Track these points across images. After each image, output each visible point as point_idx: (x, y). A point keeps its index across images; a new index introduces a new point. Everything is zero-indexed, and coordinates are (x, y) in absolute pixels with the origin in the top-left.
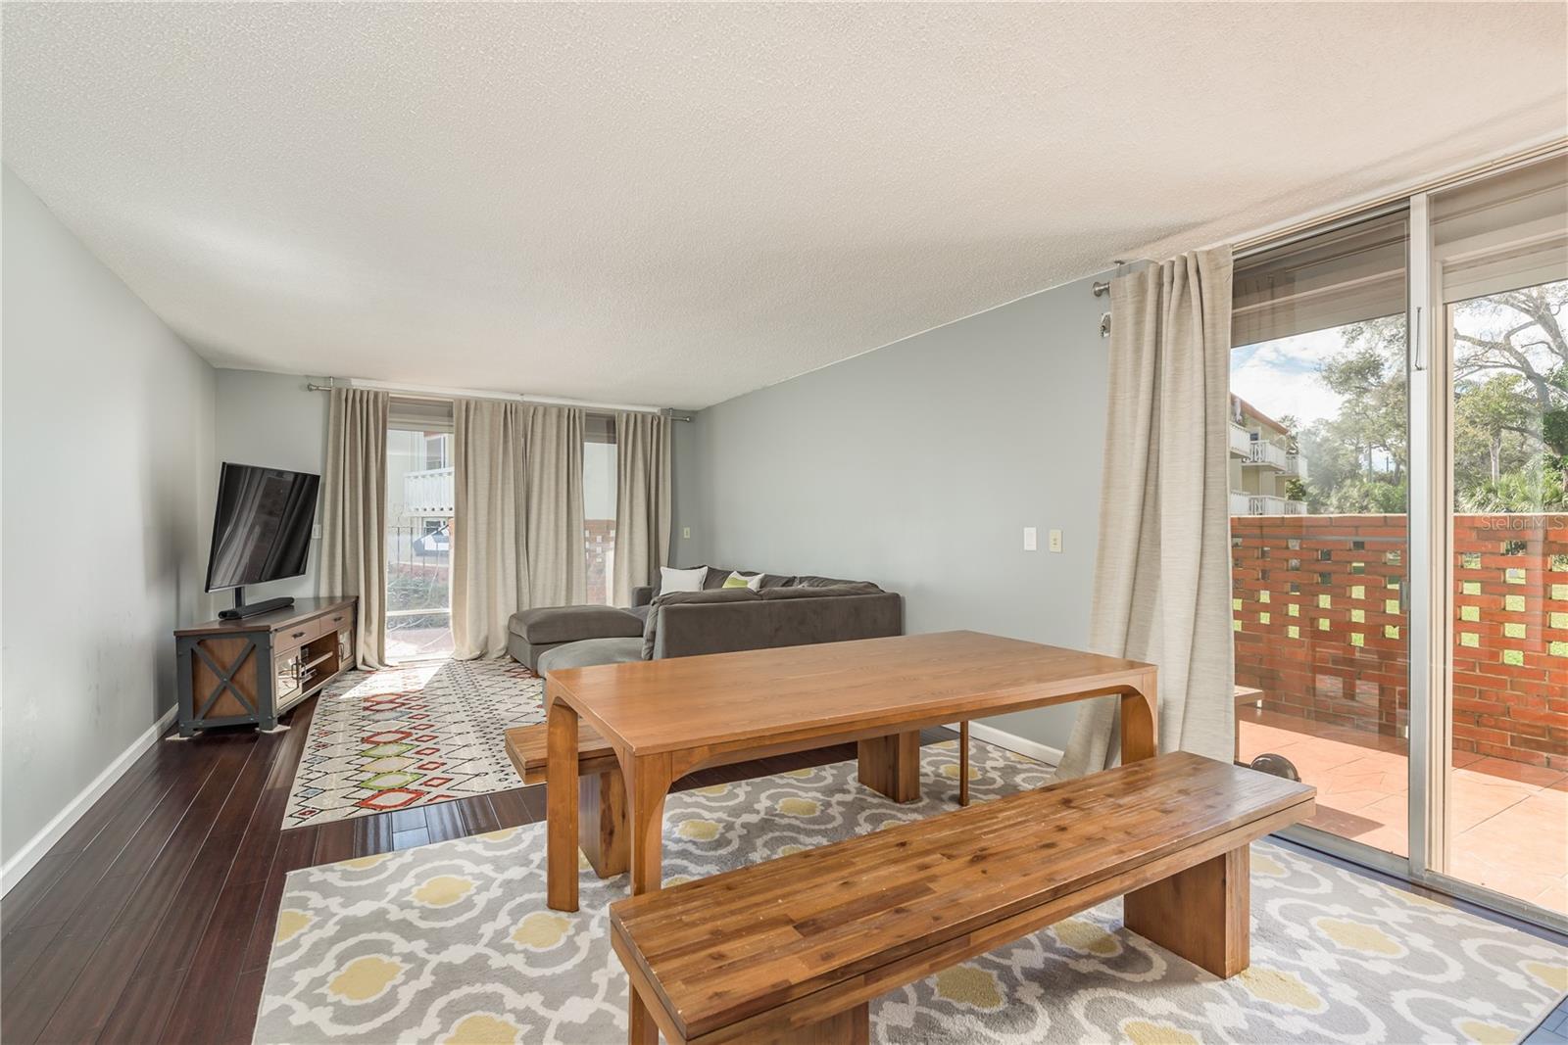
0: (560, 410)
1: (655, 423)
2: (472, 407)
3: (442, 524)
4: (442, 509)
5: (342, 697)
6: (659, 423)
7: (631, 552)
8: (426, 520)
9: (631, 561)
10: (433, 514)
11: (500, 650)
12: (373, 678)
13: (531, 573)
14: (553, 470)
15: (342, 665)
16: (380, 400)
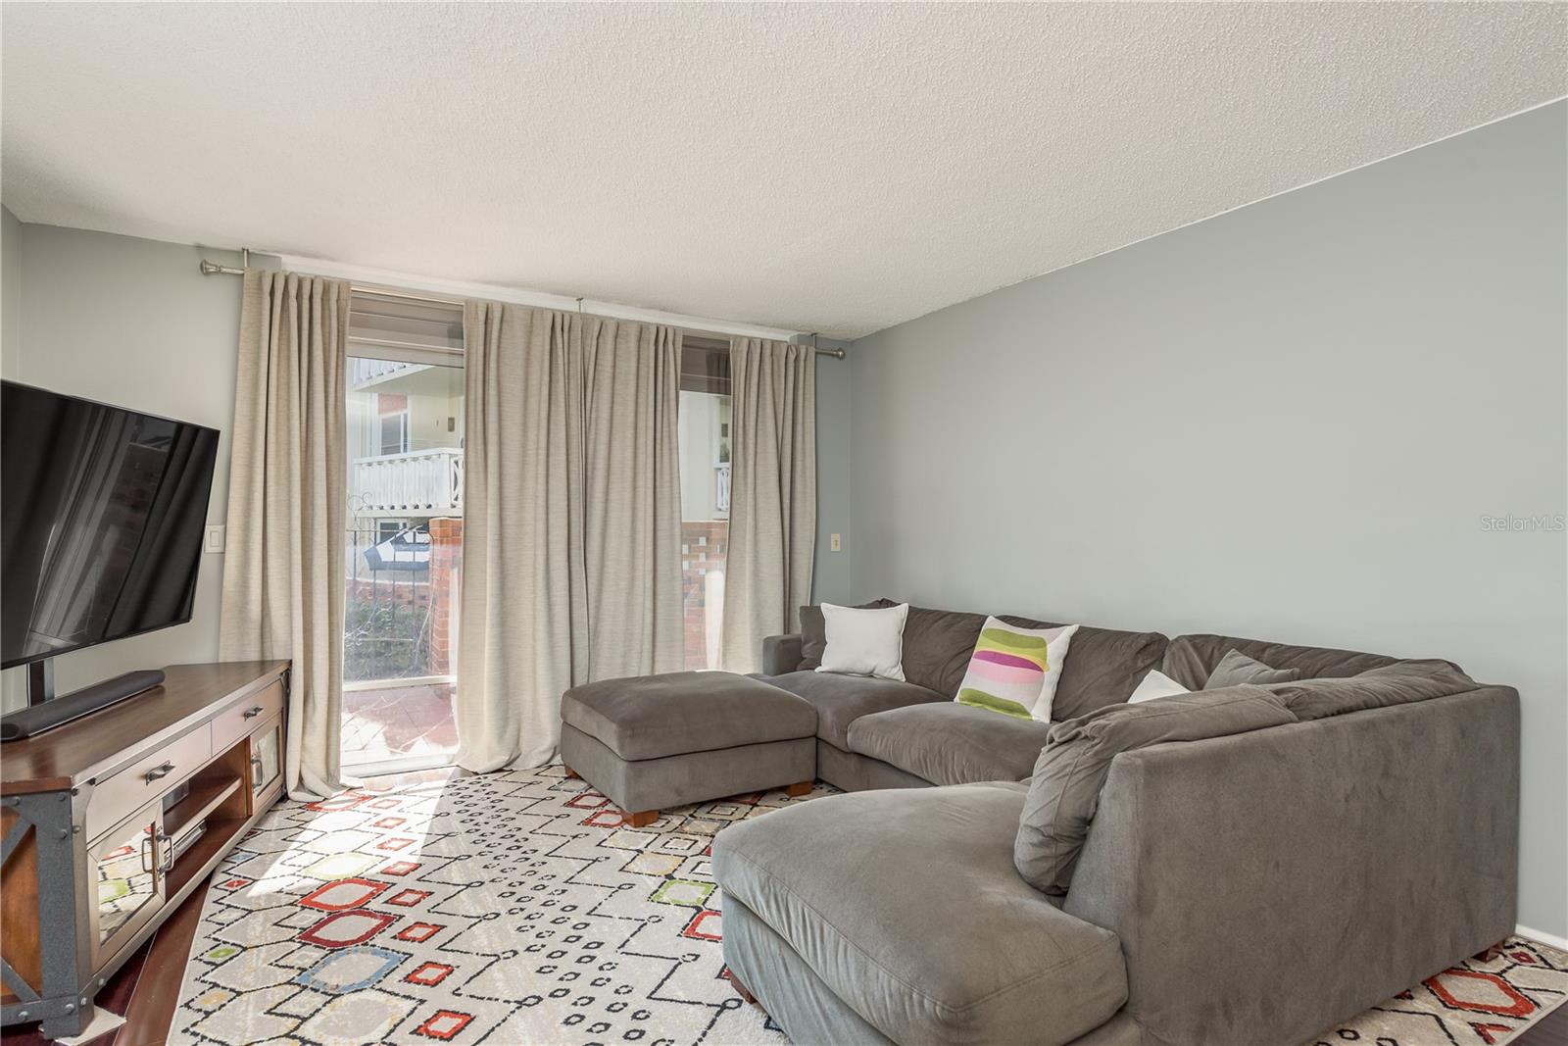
0: (642, 328)
1: (792, 357)
2: (496, 315)
3: (401, 526)
4: (404, 507)
5: (256, 890)
6: (796, 359)
7: (756, 573)
8: (379, 522)
9: (757, 591)
10: (393, 513)
11: (544, 752)
12: (320, 822)
13: (592, 612)
14: (630, 434)
15: (258, 801)
16: (334, 297)
